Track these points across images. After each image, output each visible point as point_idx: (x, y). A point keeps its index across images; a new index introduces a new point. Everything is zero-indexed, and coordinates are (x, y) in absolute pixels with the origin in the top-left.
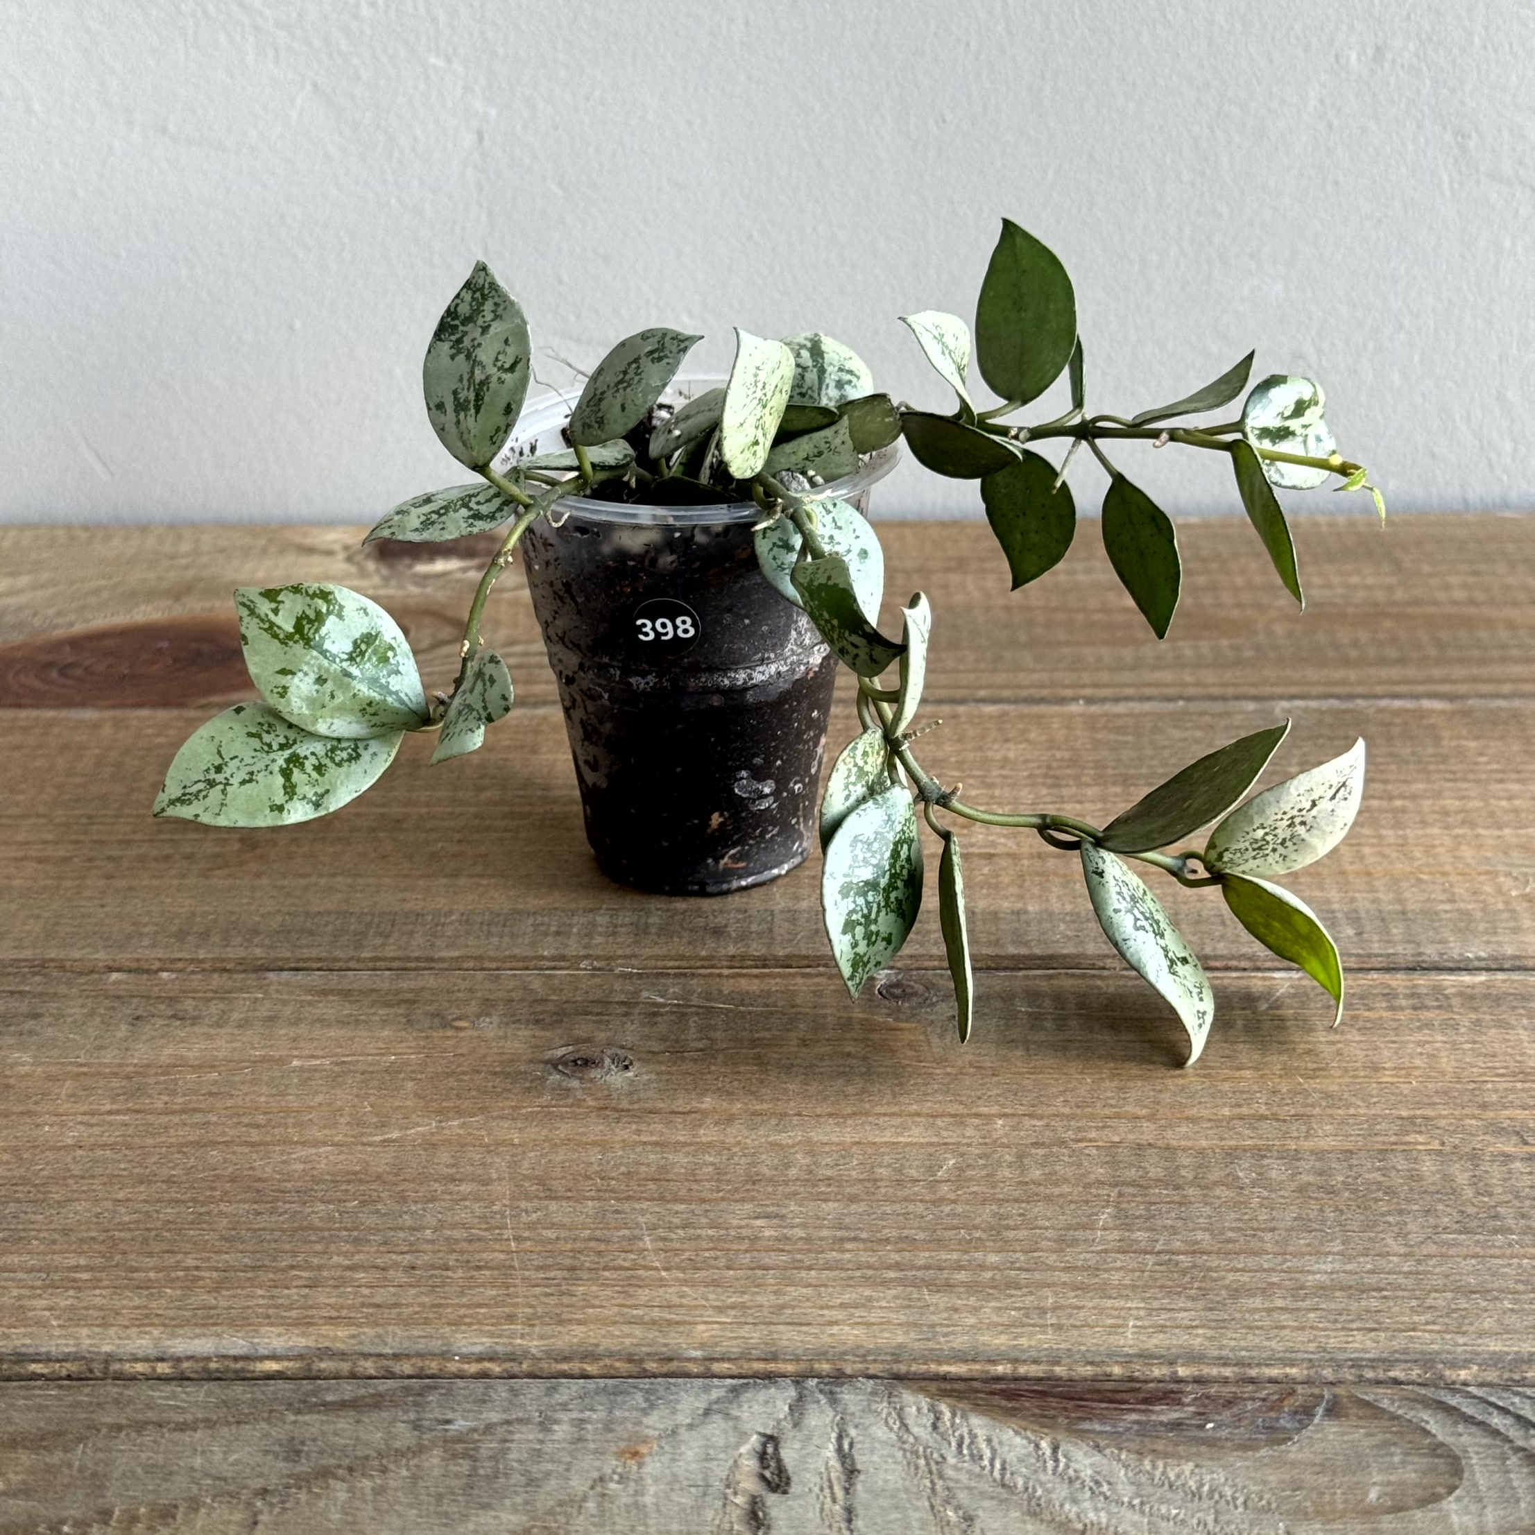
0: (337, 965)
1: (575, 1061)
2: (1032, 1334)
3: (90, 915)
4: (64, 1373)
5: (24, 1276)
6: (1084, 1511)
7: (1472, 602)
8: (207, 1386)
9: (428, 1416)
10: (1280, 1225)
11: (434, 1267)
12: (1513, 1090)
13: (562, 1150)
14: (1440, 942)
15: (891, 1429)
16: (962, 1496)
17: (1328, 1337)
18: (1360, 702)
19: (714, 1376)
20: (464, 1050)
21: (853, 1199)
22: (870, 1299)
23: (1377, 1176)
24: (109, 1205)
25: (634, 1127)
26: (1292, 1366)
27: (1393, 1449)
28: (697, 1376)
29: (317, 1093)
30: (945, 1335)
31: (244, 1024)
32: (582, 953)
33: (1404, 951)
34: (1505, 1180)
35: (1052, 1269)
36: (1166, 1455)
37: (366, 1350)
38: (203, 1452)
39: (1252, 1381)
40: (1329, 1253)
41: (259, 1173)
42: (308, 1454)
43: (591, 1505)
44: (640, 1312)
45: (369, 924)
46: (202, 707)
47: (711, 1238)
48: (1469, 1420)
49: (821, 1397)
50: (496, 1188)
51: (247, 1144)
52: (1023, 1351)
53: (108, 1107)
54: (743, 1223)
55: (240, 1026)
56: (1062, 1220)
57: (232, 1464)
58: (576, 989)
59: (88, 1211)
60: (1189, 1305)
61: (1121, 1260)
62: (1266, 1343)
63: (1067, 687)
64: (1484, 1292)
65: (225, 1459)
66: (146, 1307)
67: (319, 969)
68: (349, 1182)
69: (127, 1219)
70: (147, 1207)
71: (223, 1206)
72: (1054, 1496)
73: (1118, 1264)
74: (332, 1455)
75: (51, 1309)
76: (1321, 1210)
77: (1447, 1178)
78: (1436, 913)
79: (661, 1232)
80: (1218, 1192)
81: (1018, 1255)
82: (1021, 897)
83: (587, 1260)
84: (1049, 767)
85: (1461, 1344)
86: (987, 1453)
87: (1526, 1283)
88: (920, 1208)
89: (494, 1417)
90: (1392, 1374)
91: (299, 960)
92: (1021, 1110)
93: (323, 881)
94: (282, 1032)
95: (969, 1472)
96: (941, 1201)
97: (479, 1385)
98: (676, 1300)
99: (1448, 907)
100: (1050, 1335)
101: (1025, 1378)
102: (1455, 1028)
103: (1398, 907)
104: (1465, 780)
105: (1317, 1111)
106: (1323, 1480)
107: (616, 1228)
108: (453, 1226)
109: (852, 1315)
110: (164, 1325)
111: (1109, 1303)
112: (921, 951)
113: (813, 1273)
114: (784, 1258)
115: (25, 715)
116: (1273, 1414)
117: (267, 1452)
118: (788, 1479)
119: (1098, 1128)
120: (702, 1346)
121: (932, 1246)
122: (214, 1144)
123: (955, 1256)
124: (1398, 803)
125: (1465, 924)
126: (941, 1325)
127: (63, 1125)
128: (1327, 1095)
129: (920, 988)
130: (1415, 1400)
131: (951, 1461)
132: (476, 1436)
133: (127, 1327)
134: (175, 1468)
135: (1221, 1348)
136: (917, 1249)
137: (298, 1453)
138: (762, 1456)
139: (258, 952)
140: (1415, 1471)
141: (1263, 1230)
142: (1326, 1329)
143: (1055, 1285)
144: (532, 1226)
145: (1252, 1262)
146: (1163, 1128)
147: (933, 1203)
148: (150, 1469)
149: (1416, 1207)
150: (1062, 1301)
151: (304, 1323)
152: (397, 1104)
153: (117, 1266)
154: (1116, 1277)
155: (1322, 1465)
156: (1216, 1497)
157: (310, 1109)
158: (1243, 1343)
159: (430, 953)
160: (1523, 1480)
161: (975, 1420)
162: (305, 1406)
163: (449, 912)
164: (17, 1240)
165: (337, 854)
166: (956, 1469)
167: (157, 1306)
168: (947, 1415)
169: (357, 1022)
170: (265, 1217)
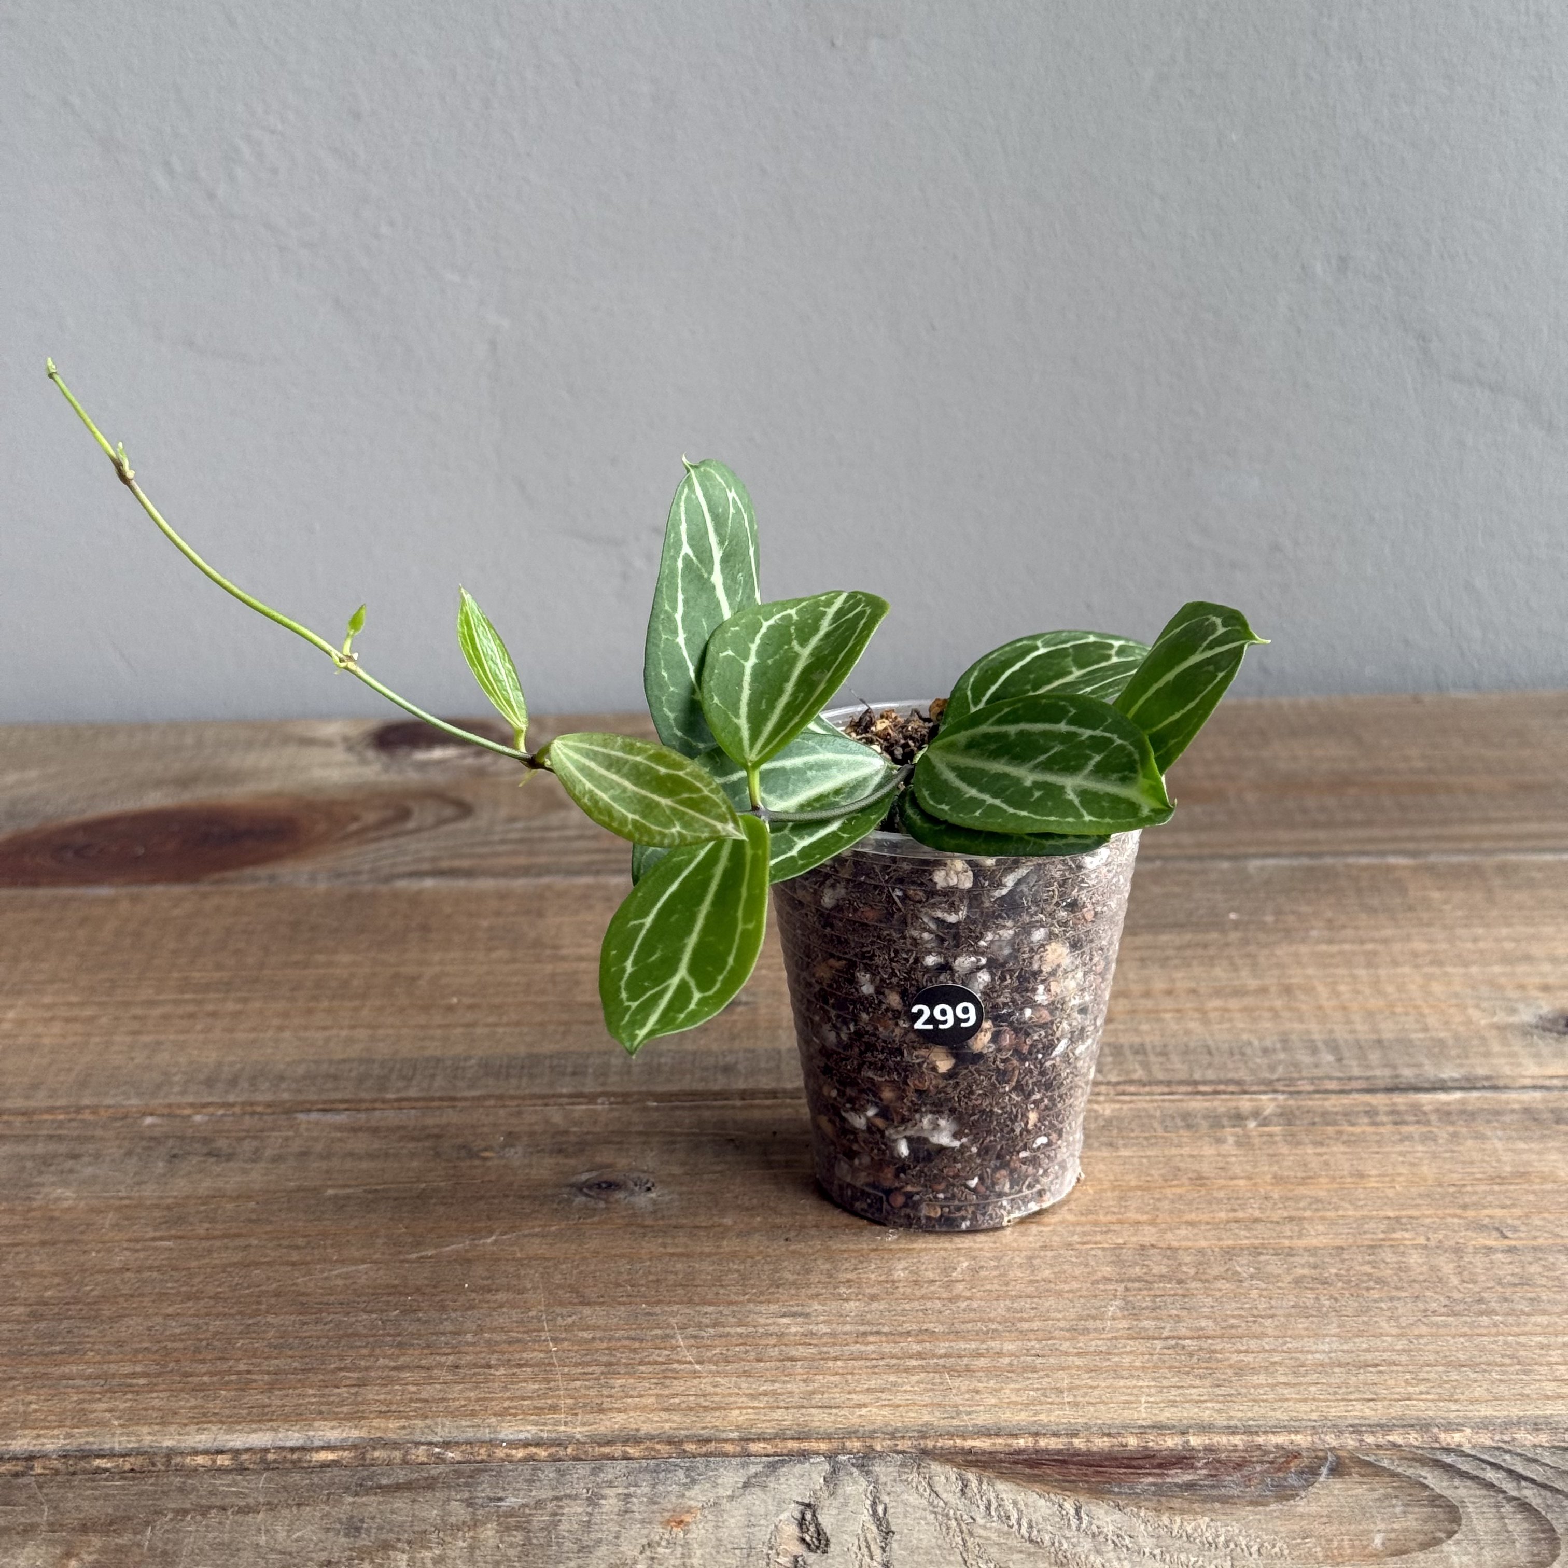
0: (364, 1106)
1: (599, 1186)
2: (1050, 1411)
3: (119, 1068)
4: (127, 1467)
5: (83, 1383)
7: (1430, 770)
8: (266, 1475)
9: (479, 1495)
10: (1280, 1312)
11: (475, 1365)
12: (1492, 1192)
13: (592, 1262)
14: (1415, 1065)
15: (922, 1496)
16: (993, 1551)
17: (1328, 1407)
18: (1329, 861)
19: (749, 1456)
20: (493, 1178)
21: (873, 1298)
22: (895, 1384)
23: (1368, 1269)
24: (159, 1320)
25: (660, 1240)
26: (1297, 1432)
27: (1394, 1501)
28: (734, 1456)
29: (352, 1217)
30: (969, 1413)
31: (278, 1159)
32: (599, 1090)
33: (1382, 1074)
34: (1487, 1269)
35: (1066, 1354)
36: (1182, 1512)
37: (418, 1437)
38: (267, 1531)
39: (1259, 1447)
40: (1327, 1335)
41: (303, 1290)
42: (368, 1530)
44: (677, 1401)
45: (392, 1070)
46: (217, 882)
47: (740, 1335)
48: (1464, 1475)
49: (854, 1470)
50: (529, 1295)
51: (287, 1263)
52: (1044, 1426)
53: (151, 1234)
54: (770, 1321)
55: (273, 1161)
56: (1072, 1313)
57: (297, 1541)
58: (595, 1122)
59: (141, 1325)
60: (1198, 1382)
61: (1131, 1345)
62: (1273, 1414)
64: (1473, 1366)
65: (289, 1537)
66: (202, 1407)
67: (346, 1110)
68: (390, 1294)
69: (178, 1331)
70: (196, 1321)
71: (270, 1319)
72: (1079, 1549)
73: (1128, 1349)
74: (391, 1531)
75: (110, 1411)
76: (1317, 1299)
77: (1433, 1269)
78: (1411, 1041)
79: (690, 1331)
80: (1219, 1284)
81: (1033, 1343)
83: (623, 1357)
85: (1453, 1411)
86: (1014, 1516)
87: (1511, 1357)
88: (938, 1305)
89: (544, 1494)
90: (1390, 1438)
91: (325, 1102)
93: (344, 1033)
94: (315, 1165)
95: (998, 1531)
96: (958, 1297)
97: (527, 1469)
98: (710, 1389)
99: (1421, 1035)
100: (1068, 1411)
101: (1047, 1451)
102: (1435, 1139)
103: (1374, 1037)
104: (1430, 924)
105: (1308, 1214)
106: (1330, 1530)
107: (652, 1329)
109: (879, 1399)
110: (222, 1423)
111: (1122, 1383)
113: (839, 1363)
114: (813, 1350)
115: (43, 893)
116: (1281, 1474)
117: (328, 1530)
118: (827, 1540)
119: (1102, 1233)
120: (738, 1428)
121: (951, 1337)
122: (257, 1264)
123: (973, 1345)
124: (1370, 947)
125: (1438, 1049)
126: (963, 1405)
127: (109, 1251)
128: (1318, 1200)
130: (1414, 1459)
131: (981, 1521)
132: (527, 1511)
133: (185, 1425)
134: (241, 1545)
135: (1230, 1418)
136: (937, 1339)
137: (358, 1529)
138: (801, 1523)
139: (286, 1096)
140: (1416, 1519)
141: (1262, 1317)
142: (1329, 1400)
143: (1069, 1367)
144: (568, 1328)
145: (1253, 1344)
146: (1164, 1231)
147: (950, 1300)
148: (220, 1546)
149: (1406, 1294)
150: (1077, 1382)
151: (356, 1417)
152: (431, 1225)
153: (172, 1371)
154: (1126, 1360)
155: (1328, 1516)
156: (1232, 1545)
157: (347, 1232)
158: (1250, 1414)
159: (452, 1094)
160: (1517, 1525)
161: (1001, 1486)
162: (361, 1489)
163: (466, 1059)
164: (74, 1352)
165: (356, 1009)
166: (985, 1527)
167: (213, 1406)
168: (974, 1484)
169: (387, 1155)
170: (311, 1326)
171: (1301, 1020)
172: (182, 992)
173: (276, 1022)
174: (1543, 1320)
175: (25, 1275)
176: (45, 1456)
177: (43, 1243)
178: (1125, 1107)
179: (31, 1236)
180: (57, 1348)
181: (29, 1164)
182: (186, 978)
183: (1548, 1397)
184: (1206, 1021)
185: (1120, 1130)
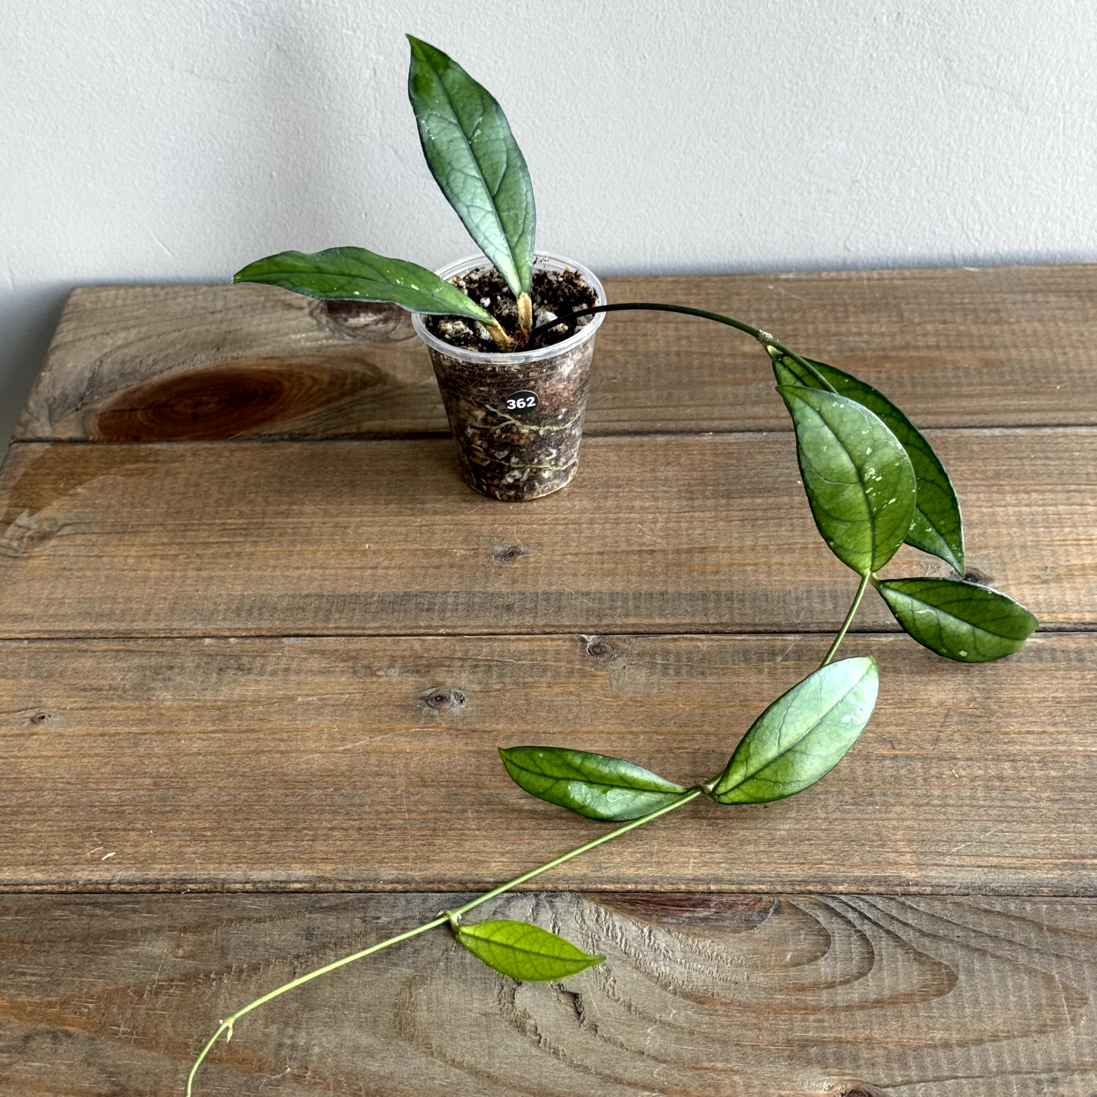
0: (317, 632)
1: (436, 699)
2: (645, 868)
3: (190, 598)
4: (204, 889)
5: (181, 833)
6: (659, 966)
7: (937, 347)
8: (270, 897)
9: (369, 915)
11: (370, 829)
13: (430, 755)
15: (577, 922)
17: (781, 868)
20: (382, 691)
24: (216, 790)
25: (464, 741)
26: (762, 883)
27: (801, 932)
29: (311, 719)
30: (606, 868)
31: (274, 673)
32: (440, 623)
34: (879, 772)
36: (699, 936)
37: (340, 877)
38: (270, 934)
39: (744, 893)
41: (285, 771)
42: (316, 936)
43: (441, 964)
44: (465, 856)
45: (332, 604)
48: (838, 915)
49: (547, 903)
50: (398, 780)
51: (279, 752)
52: (641, 877)
53: (211, 728)
55: (271, 675)
57: (283, 941)
58: (437, 650)
59: (207, 794)
60: (720, 850)
62: (753, 872)
63: (705, 419)
64: (858, 841)
65: (280, 938)
66: (238, 852)
67: (308, 636)
68: (328, 776)
69: (225, 799)
70: (234, 792)
71: (270, 792)
72: (647, 958)
74: (327, 936)
75: (195, 853)
77: (852, 771)
82: (665, 582)
83: (441, 825)
84: (689, 485)
85: (842, 872)
86: (619, 935)
87: (878, 835)
89: (399, 915)
90: (808, 888)
91: (298, 630)
92: (653, 729)
93: (307, 572)
94: (292, 679)
95: (610, 946)
97: (391, 898)
98: (482, 848)
100: (654, 868)
101: (640, 892)
106: (767, 949)
107: (457, 805)
108: (379, 803)
110: (247, 863)
111: (683, 849)
112: (612, 622)
113: (547, 832)
115: (144, 448)
116: (750, 913)
117: (298, 935)
119: (689, 741)
120: (494, 875)
122: (263, 752)
127: (190, 740)
129: (609, 647)
130: (816, 904)
131: (603, 939)
132: (391, 926)
133: (230, 864)
134: (258, 943)
135: (732, 874)
137: (312, 935)
139: (277, 623)
140: (809, 944)
142: (781, 864)
144: (416, 803)
146: (720, 740)
148: (247, 943)
149: (834, 789)
150: (661, 848)
151: (311, 862)
152: (350, 726)
153: (223, 827)
155: (768, 941)
156: (719, 958)
157: (308, 730)
158: (742, 872)
159: (363, 625)
160: (857, 948)
161: (616, 917)
162: (313, 908)
163: (373, 595)
164: (176, 811)
165: (314, 552)
166: (605, 944)
167: (244, 851)
168: (603, 914)
169: (329, 672)
170: (289, 798)
171: (821, 575)
172: (222, 536)
173: (272, 562)
174: (898, 809)
175: (149, 755)
176: (164, 881)
177: (158, 733)
178: (715, 644)
179: (151, 727)
180: (168, 809)
181: (148, 673)
182: (223, 524)
183: (890, 864)
184: (769, 574)
185: (709, 662)
